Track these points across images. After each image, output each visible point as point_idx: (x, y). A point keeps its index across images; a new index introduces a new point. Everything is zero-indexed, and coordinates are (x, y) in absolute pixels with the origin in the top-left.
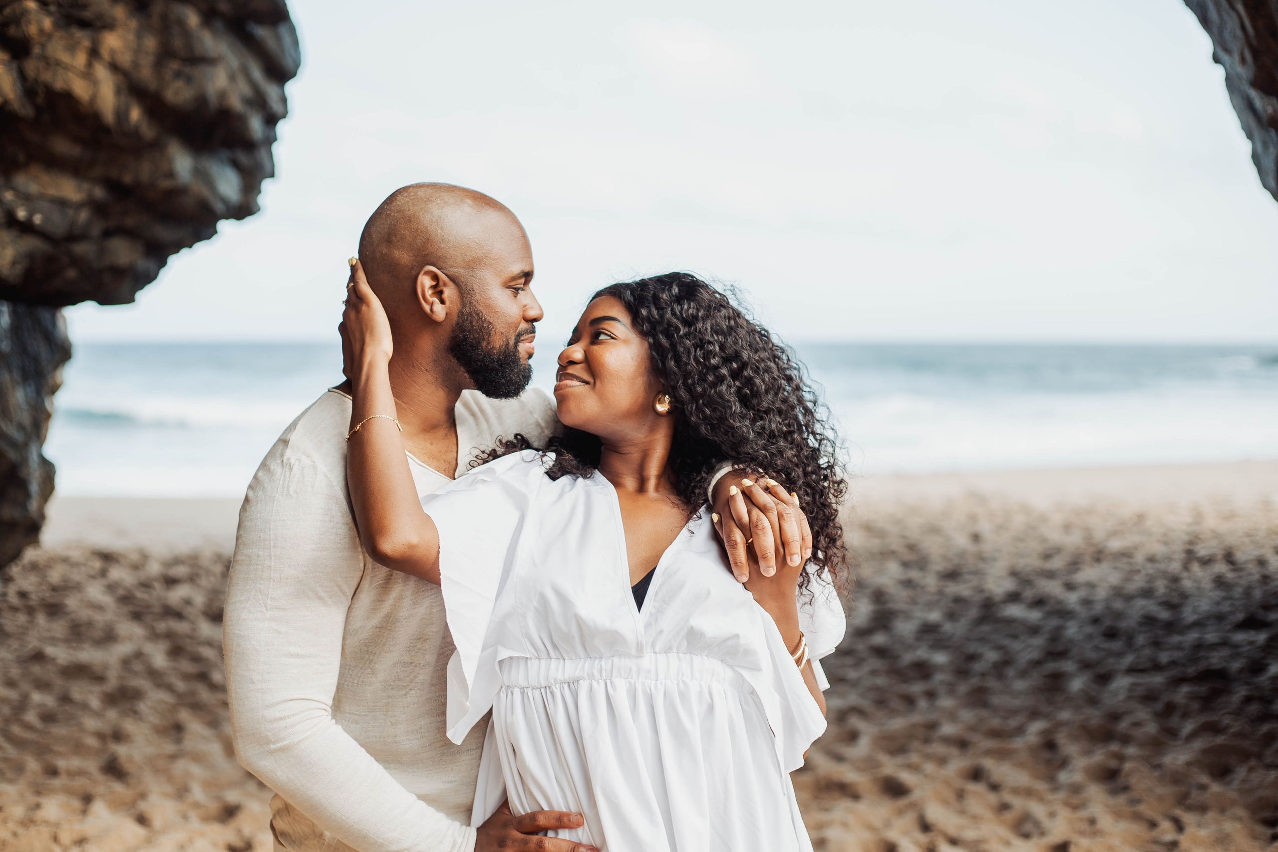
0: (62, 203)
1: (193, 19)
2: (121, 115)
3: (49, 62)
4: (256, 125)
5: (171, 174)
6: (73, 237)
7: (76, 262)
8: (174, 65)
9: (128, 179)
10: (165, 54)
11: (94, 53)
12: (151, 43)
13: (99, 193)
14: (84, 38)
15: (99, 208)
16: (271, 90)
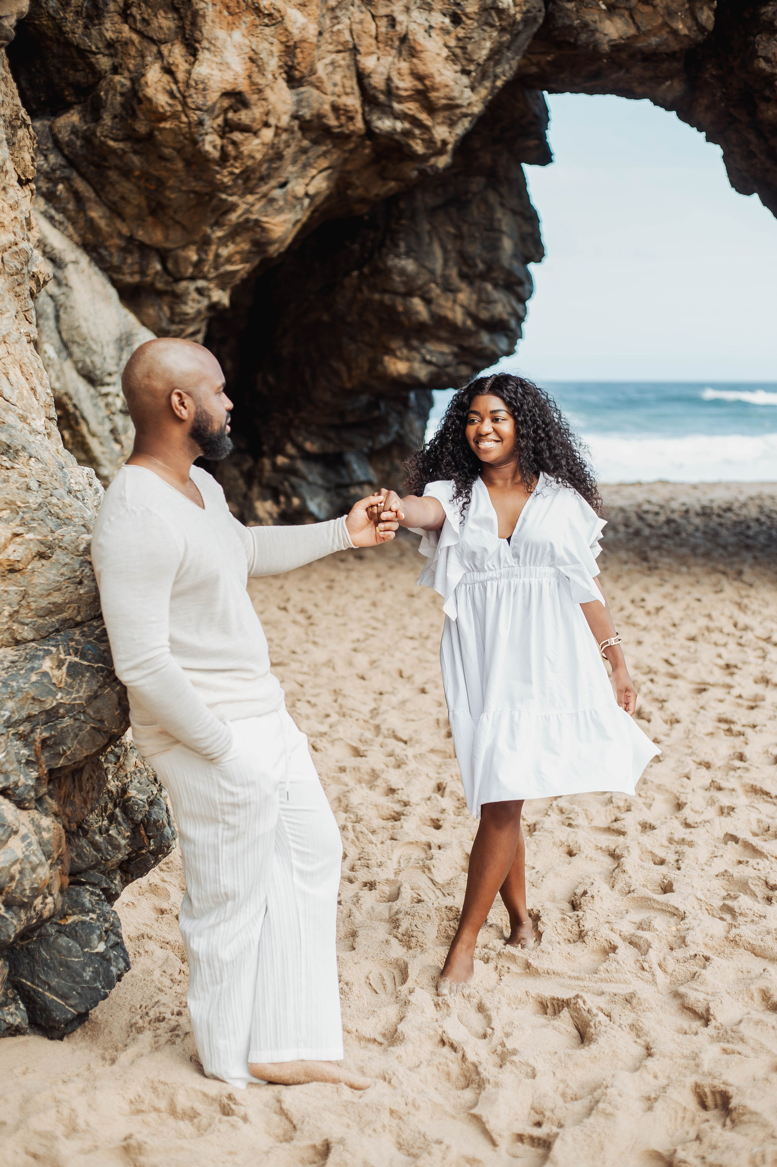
0: (442, 353)
1: (489, 287)
2: (464, 323)
3: (440, 306)
4: (513, 323)
5: (481, 343)
6: (446, 365)
7: (448, 375)
8: (483, 305)
9: (466, 344)
10: (480, 301)
11: (455, 301)
12: (475, 297)
13: (456, 349)
14: (450, 295)
15: (455, 355)
16: (519, 308)
